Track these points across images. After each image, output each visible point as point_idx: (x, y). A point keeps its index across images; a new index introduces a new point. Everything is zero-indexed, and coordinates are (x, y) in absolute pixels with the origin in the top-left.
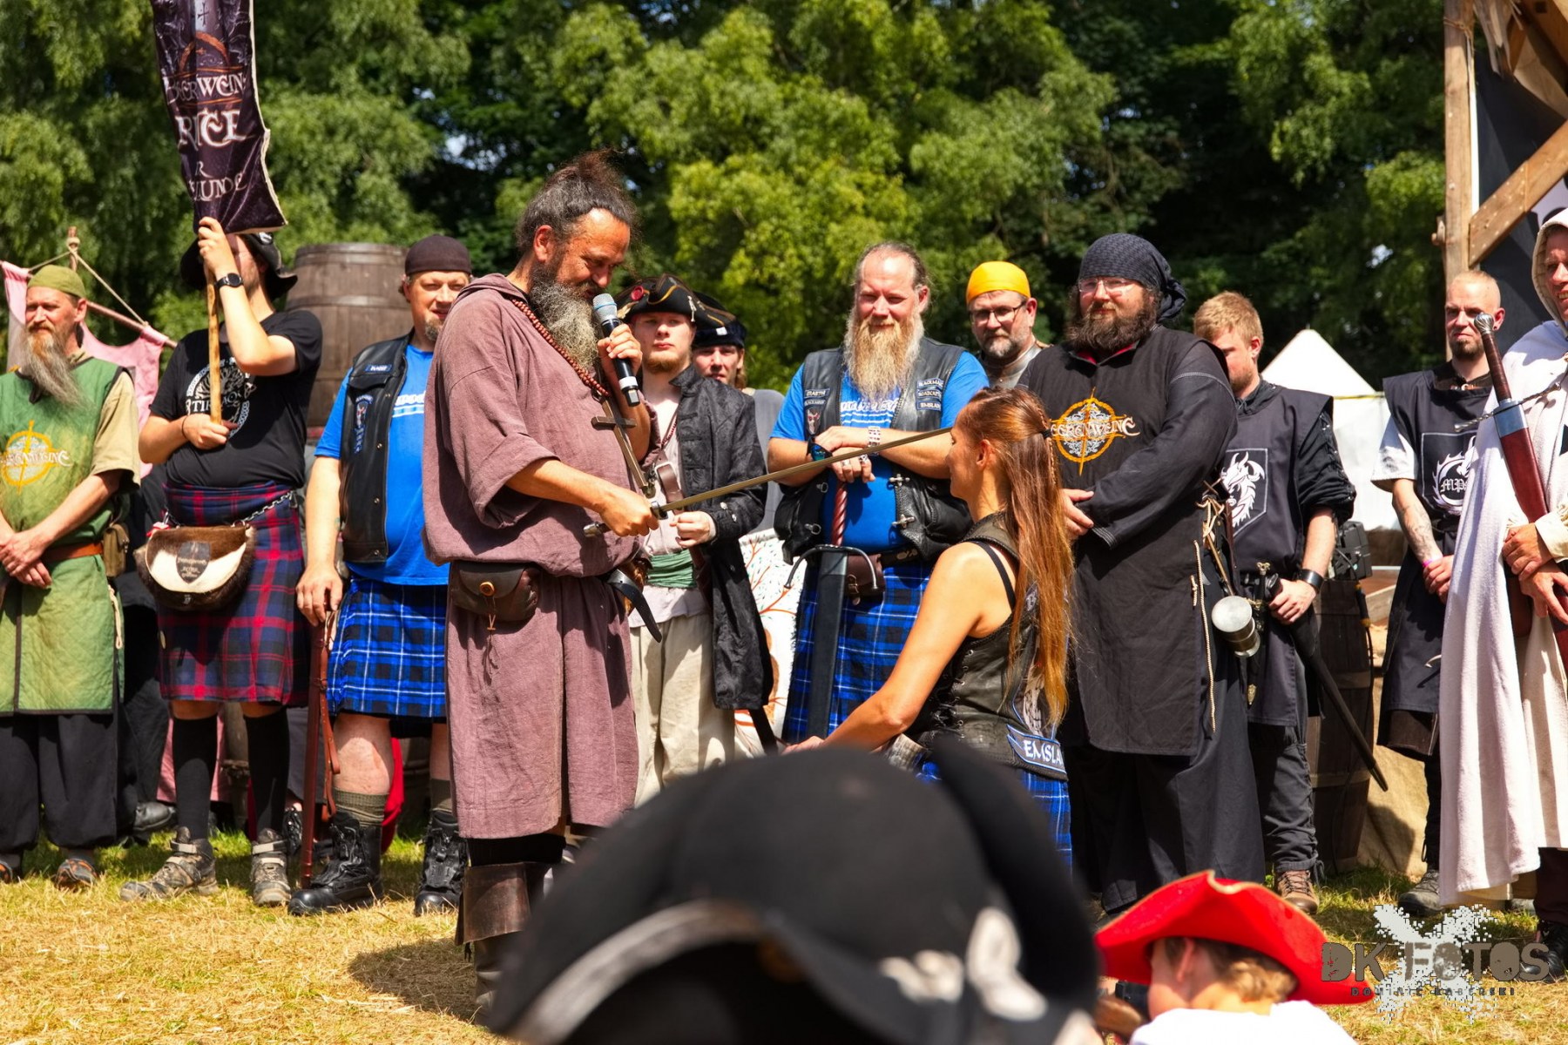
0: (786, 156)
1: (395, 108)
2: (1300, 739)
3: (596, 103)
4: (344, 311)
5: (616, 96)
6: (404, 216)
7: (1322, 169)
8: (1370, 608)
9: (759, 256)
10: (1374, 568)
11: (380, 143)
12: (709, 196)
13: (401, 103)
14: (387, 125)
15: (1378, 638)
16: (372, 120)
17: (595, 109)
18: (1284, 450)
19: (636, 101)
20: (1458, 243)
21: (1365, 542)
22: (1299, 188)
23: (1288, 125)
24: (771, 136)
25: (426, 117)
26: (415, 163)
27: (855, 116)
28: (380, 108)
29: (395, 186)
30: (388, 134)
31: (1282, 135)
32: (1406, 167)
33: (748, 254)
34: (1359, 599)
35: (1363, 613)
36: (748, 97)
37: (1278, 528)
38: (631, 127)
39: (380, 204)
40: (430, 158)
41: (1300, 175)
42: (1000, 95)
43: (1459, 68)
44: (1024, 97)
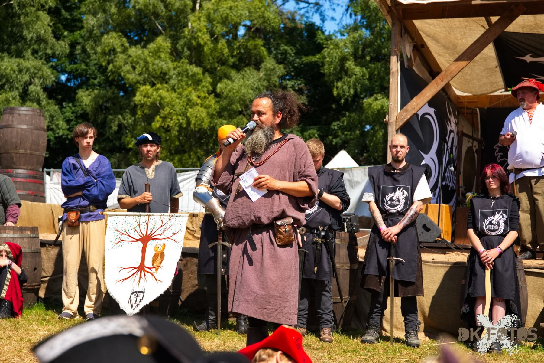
0: (174, 86)
1: (43, 64)
2: (330, 285)
3: (111, 65)
4: (19, 130)
5: (118, 63)
6: (44, 100)
7: (350, 99)
8: (359, 242)
9: (164, 118)
10: (361, 229)
11: (38, 75)
12: (148, 97)
13: (45, 62)
14: (40, 69)
16: (35, 68)
17: (110, 67)
19: (124, 65)
20: (392, 123)
21: (358, 220)
22: (342, 105)
23: (339, 84)
24: (169, 79)
25: (54, 68)
26: (49, 82)
27: (198, 74)
28: (38, 64)
29: (42, 90)
30: (40, 73)
31: (337, 88)
32: (376, 99)
33: (160, 117)
34: (355, 239)
35: (356, 244)
36: (162, 65)
37: (326, 214)
38: (123, 74)
39: (36, 96)
40: (54, 81)
41: (343, 101)
42: (246, 69)
43: (395, 65)
44: (253, 70)
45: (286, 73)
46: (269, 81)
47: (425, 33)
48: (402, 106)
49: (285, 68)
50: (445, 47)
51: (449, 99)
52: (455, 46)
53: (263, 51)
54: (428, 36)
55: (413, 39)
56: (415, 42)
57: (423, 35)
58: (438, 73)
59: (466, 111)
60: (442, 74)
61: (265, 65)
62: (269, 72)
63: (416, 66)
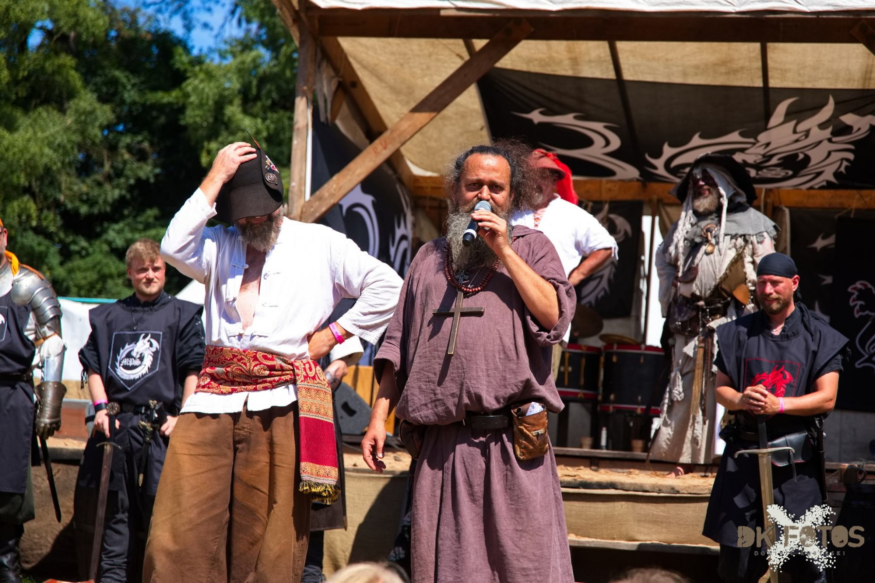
18: (171, 334)
42: (40, 109)
43: (303, 114)
44: (55, 112)
45: (115, 121)
46: (83, 132)
47: (359, 62)
48: (314, 190)
49: (114, 112)
50: (395, 91)
51: (400, 180)
52: (411, 90)
53: (75, 78)
54: (365, 67)
55: (336, 70)
56: (341, 77)
57: (356, 66)
58: (380, 133)
59: (428, 203)
60: (386, 135)
61: (77, 105)
62: (83, 118)
63: (343, 120)
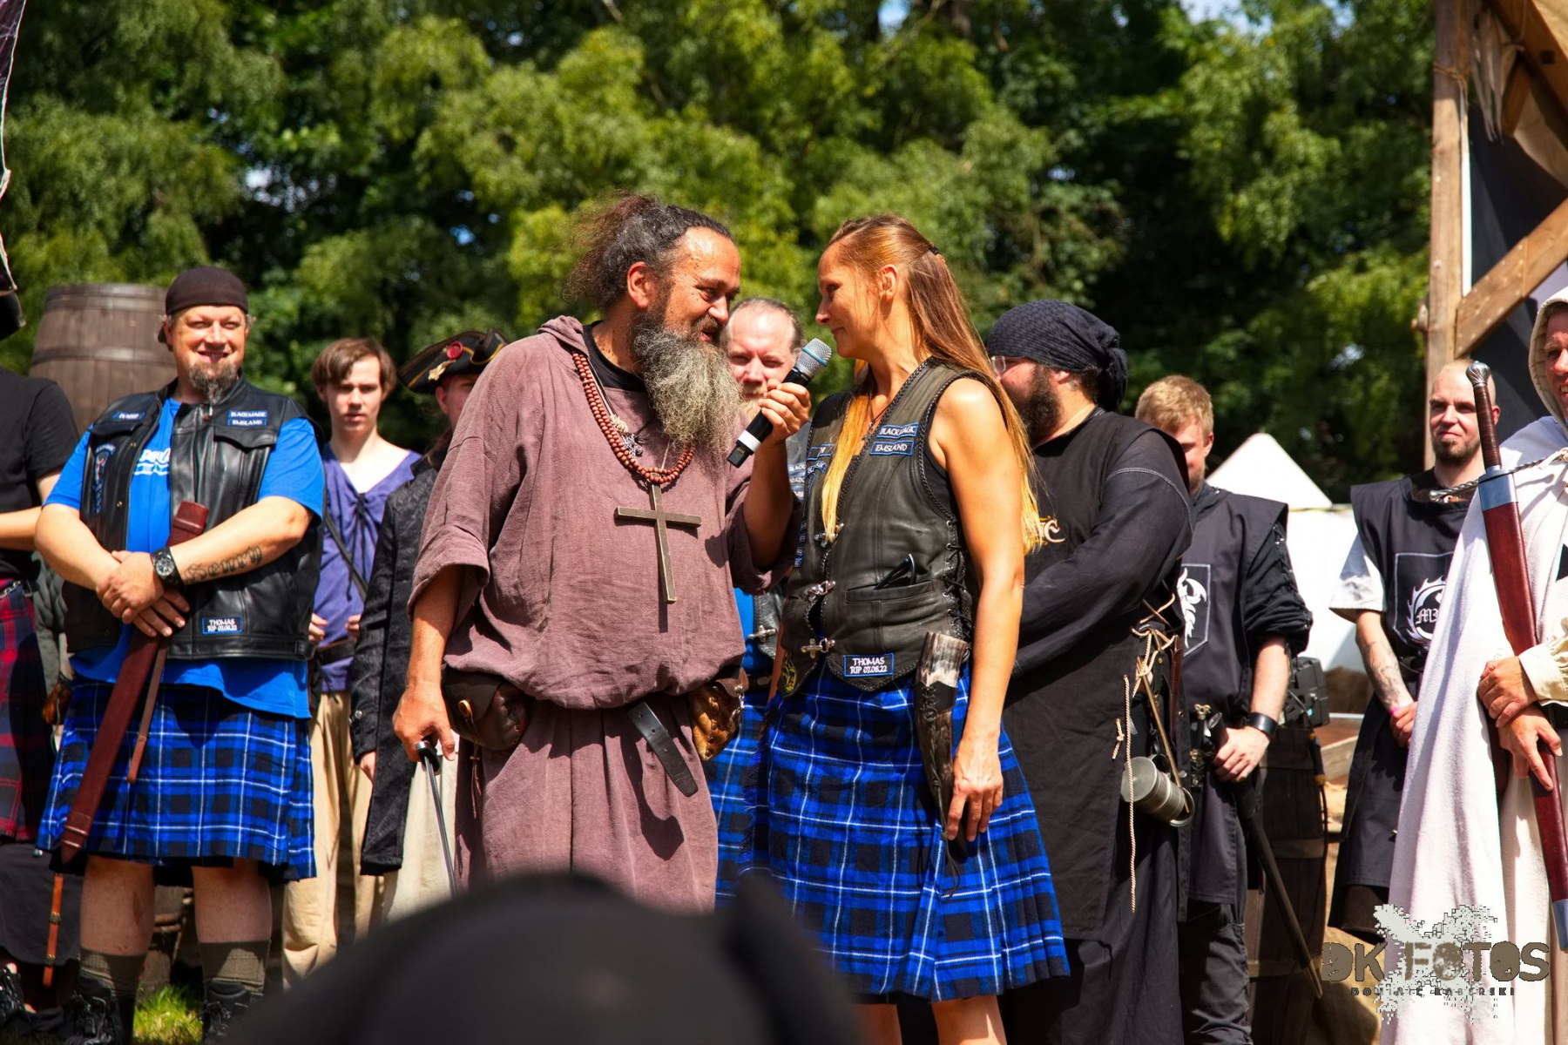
2: (1237, 918)
3: (425, 135)
4: (102, 366)
7: (1275, 253)
8: (1326, 763)
10: (1332, 715)
12: (556, 249)
15: (1335, 799)
17: (424, 142)
18: (1230, 566)
19: (474, 132)
20: (1442, 332)
21: (1322, 683)
22: (1250, 270)
24: (635, 180)
27: (743, 159)
31: (1233, 211)
34: (1313, 751)
35: (1318, 768)
36: (610, 132)
37: (1221, 659)
38: (468, 166)
41: (1251, 258)
42: (912, 146)
43: (1450, 125)
44: (939, 151)
46: (992, 188)
48: (1478, 272)
55: (1511, 30)
56: (1521, 43)
61: (981, 132)
62: (994, 158)
